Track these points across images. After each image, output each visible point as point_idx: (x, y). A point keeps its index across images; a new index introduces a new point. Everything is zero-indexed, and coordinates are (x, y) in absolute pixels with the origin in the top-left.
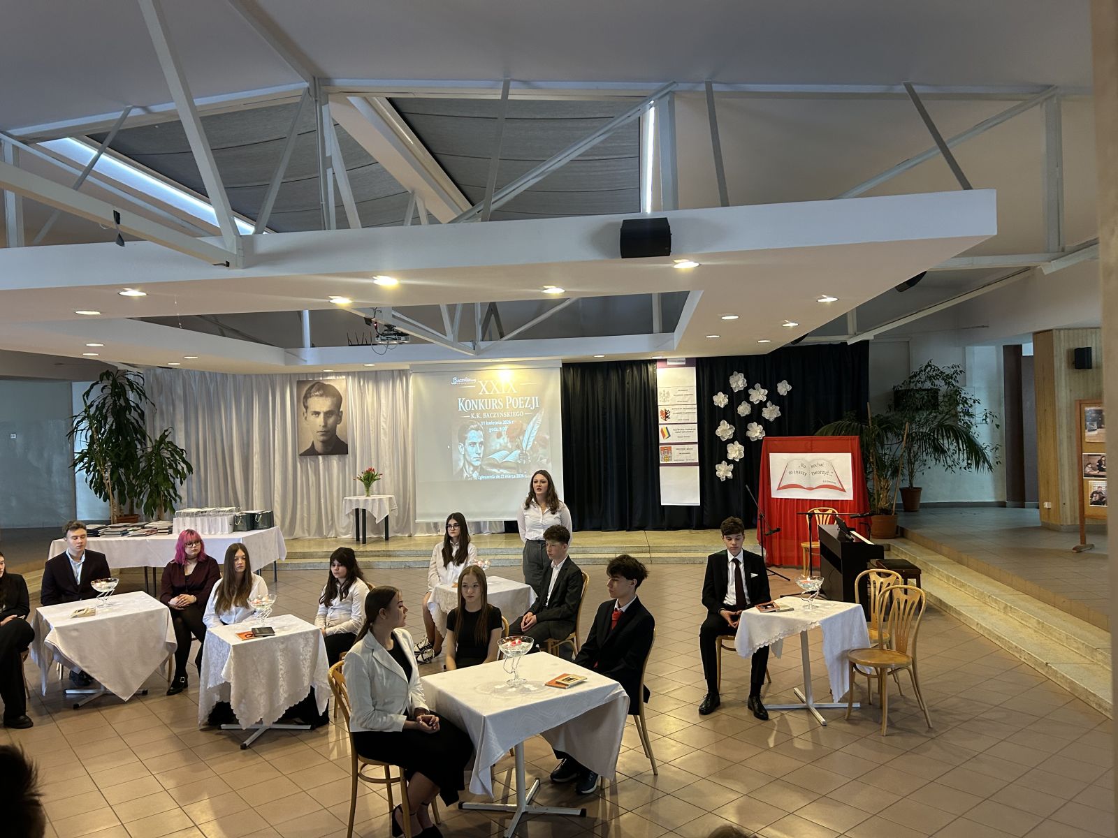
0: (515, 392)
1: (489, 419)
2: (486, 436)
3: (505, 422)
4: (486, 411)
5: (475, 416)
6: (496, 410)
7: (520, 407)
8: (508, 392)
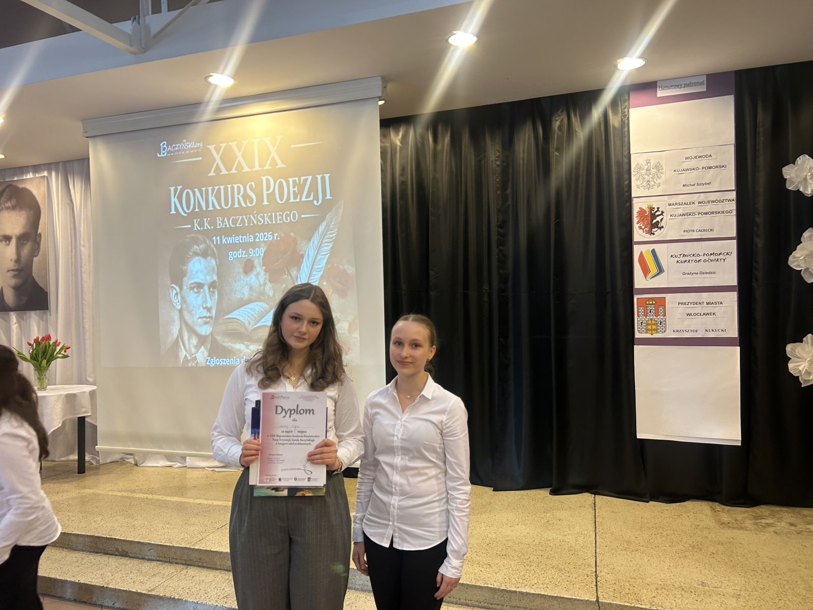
0: (281, 165)
1: (227, 232)
2: (222, 269)
3: (260, 237)
4: (223, 213)
5: (201, 224)
6: (242, 211)
7: (292, 200)
8: (267, 167)
